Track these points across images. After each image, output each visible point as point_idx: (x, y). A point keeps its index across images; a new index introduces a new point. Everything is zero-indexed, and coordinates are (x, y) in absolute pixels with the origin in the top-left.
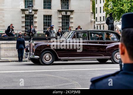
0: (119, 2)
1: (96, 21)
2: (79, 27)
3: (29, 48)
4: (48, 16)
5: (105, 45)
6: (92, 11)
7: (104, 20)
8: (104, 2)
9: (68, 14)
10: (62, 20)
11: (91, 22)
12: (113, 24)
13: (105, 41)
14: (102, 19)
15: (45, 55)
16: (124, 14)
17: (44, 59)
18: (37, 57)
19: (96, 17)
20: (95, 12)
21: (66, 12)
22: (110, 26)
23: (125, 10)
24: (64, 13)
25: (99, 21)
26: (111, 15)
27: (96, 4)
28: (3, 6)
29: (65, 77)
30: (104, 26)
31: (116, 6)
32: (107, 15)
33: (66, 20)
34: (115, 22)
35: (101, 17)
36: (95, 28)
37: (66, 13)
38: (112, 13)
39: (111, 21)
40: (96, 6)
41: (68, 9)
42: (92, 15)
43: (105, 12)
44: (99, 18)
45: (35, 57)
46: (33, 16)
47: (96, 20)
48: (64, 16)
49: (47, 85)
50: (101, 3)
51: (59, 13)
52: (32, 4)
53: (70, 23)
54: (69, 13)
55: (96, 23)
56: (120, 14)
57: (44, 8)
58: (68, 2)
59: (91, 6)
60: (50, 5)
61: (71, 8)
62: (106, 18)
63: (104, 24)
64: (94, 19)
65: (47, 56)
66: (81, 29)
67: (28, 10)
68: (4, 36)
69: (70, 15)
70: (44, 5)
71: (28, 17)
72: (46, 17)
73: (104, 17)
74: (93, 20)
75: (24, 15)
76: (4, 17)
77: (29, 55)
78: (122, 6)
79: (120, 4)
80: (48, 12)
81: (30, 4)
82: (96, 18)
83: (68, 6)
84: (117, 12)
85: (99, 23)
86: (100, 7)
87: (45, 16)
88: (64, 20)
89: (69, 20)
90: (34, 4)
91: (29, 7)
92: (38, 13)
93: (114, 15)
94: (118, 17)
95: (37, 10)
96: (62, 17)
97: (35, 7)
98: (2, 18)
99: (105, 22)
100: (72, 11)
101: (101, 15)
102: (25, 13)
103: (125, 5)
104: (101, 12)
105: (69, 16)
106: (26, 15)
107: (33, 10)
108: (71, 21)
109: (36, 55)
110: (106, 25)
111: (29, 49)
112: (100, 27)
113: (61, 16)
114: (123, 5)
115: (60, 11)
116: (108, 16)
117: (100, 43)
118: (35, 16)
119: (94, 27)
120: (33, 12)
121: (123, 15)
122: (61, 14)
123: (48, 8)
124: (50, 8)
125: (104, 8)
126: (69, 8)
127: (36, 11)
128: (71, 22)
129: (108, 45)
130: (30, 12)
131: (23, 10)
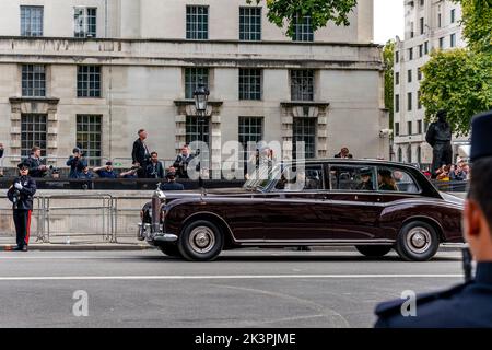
0: (467, 77)
1: (397, 134)
2: (344, 152)
3: (151, 210)
4: (253, 119)
5: (376, 204)
6: (382, 106)
7: (420, 132)
8: (419, 77)
9: (311, 115)
10: (294, 132)
11: (382, 136)
12: (448, 142)
13: (379, 192)
14: (415, 129)
15: (195, 232)
16: (483, 113)
17: (192, 243)
18: (172, 236)
19: (395, 121)
20: (392, 109)
21: (306, 107)
22: (439, 148)
23: (485, 102)
24: (298, 112)
25: (406, 132)
26: (441, 115)
27: (397, 83)
28: (124, 92)
29: (301, 297)
30: (419, 148)
31: (457, 89)
32: (428, 116)
33: (307, 131)
34: (453, 136)
35: (410, 123)
36: (391, 153)
37: (306, 112)
38: (445, 112)
39: (442, 136)
40: (397, 90)
41: (311, 98)
42: (383, 116)
43: (424, 109)
44: (407, 125)
45: (166, 236)
46: (208, 119)
47: (397, 130)
48: (299, 119)
49: (249, 319)
50: (410, 80)
51: (284, 110)
52: (206, 86)
53: (317, 140)
54: (313, 112)
55: (397, 139)
56: (471, 113)
57: (241, 98)
58: (311, 79)
59: (382, 89)
60: (259, 88)
61: (319, 97)
62: (426, 124)
63: (419, 142)
64: (391, 127)
65: (201, 234)
66: (351, 156)
67: (193, 103)
68: (126, 176)
69: (316, 118)
70: (241, 89)
71: (194, 122)
72: (247, 123)
73: (419, 122)
74: (386, 130)
75: (182, 118)
76: (125, 123)
77: (148, 230)
78: (477, 91)
79: (471, 83)
80: (251, 108)
81: (200, 86)
82: (397, 124)
83: (311, 89)
84: (461, 106)
85: (407, 139)
86: (410, 94)
87: (244, 121)
88: (300, 131)
89: (313, 131)
90: (213, 86)
91: (197, 94)
92: (223, 110)
93: (451, 115)
94: (464, 123)
95: (222, 103)
96: (294, 124)
97: (215, 96)
98: (119, 127)
99: (423, 136)
100: (323, 107)
101: (413, 115)
102: (185, 113)
103: (485, 86)
104: (410, 108)
105: (314, 120)
106: (188, 117)
107: (209, 103)
108: (320, 133)
109: (167, 230)
110: (426, 147)
111: (151, 214)
112: (409, 152)
113: (289, 120)
114: (479, 86)
115: (286, 106)
116: (433, 119)
117: (362, 198)
118: (215, 119)
119: (388, 152)
120: (209, 110)
121: (477, 114)
122: (292, 114)
123: (252, 98)
124: (258, 97)
125: (419, 95)
126: (315, 96)
127: (218, 105)
128: (320, 138)
129: (386, 204)
130: (201, 107)
131: (179, 104)
